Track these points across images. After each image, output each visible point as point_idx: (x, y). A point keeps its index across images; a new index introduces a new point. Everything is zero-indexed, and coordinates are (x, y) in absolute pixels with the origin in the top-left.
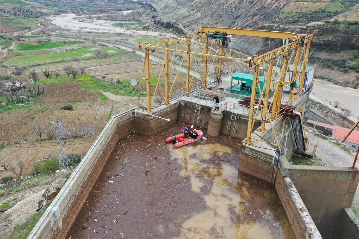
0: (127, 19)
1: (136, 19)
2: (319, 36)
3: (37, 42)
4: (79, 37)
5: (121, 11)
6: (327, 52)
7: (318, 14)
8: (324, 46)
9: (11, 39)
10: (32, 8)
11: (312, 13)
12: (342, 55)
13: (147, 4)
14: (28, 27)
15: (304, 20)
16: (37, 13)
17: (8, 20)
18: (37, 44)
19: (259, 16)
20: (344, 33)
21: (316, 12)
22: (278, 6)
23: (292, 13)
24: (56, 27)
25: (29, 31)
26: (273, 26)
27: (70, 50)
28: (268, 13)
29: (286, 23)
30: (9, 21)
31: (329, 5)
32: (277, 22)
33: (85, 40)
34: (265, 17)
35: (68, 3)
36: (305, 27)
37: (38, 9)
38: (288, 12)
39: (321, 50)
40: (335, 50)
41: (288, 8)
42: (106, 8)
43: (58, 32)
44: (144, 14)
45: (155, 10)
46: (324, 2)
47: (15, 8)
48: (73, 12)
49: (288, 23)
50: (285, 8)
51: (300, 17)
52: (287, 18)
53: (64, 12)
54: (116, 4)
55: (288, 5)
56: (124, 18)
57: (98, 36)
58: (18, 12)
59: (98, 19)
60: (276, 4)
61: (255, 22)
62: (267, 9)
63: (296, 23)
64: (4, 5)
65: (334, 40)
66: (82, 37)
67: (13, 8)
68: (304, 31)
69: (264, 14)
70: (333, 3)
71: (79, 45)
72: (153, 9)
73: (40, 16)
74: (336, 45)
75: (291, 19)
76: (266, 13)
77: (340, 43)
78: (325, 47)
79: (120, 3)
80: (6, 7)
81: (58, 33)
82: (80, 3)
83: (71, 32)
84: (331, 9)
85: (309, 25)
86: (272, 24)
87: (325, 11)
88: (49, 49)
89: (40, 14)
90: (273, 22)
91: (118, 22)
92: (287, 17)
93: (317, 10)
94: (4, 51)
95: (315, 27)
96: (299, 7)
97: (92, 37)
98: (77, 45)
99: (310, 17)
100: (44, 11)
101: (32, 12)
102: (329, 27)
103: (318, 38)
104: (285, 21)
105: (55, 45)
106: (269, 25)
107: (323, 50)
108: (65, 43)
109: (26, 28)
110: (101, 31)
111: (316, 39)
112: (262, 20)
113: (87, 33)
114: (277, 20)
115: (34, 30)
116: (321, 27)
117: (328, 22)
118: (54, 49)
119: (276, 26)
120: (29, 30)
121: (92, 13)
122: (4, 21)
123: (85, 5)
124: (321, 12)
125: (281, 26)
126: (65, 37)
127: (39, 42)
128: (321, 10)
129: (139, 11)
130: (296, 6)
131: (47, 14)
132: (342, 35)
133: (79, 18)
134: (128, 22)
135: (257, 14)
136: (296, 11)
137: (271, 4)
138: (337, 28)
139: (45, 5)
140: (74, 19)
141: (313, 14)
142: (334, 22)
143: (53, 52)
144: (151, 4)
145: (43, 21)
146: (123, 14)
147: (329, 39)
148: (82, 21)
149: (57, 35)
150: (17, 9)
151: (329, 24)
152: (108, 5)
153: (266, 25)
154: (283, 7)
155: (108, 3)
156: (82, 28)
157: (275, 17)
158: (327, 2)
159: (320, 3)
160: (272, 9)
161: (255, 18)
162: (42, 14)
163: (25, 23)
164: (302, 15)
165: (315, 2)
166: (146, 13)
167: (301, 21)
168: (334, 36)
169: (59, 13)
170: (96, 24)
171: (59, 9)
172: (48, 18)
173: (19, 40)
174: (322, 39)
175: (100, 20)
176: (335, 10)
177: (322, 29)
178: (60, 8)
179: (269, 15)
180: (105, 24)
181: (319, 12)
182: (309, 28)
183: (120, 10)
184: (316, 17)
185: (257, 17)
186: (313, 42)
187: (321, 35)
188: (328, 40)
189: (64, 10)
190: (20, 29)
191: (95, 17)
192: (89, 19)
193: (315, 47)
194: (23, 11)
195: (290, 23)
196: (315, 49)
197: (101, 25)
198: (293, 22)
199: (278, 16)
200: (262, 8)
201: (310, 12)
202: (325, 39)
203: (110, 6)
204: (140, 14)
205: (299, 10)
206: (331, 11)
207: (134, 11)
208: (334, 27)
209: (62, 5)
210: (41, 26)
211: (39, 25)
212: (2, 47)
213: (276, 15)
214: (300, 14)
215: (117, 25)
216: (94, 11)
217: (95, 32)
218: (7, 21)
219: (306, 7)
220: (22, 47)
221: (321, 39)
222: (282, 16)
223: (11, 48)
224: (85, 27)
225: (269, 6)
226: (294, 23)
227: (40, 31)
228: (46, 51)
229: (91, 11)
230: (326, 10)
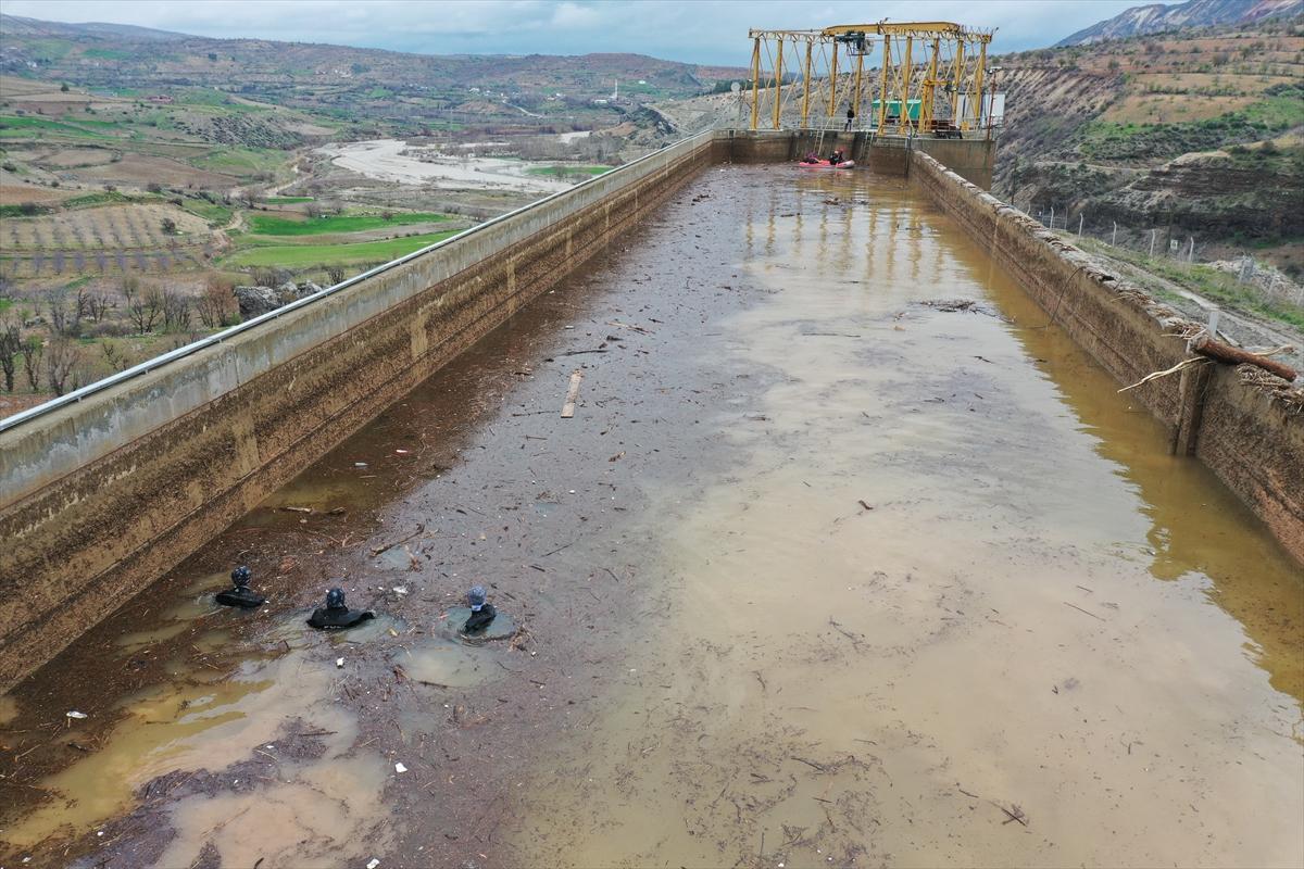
0: (577, 156)
1: (605, 156)
2: (1211, 194)
3: (304, 214)
4: (427, 203)
5: (554, 133)
6: (1238, 244)
7: (1219, 131)
8: (1229, 226)
9: (229, 204)
10: (269, 121)
11: (1197, 129)
12: (1286, 254)
13: (643, 109)
14: (268, 175)
15: (1171, 149)
16: (285, 135)
17: (205, 153)
18: (306, 219)
19: (1022, 140)
20: (1292, 185)
21: (1211, 126)
22: (1088, 108)
23: (1130, 126)
24: (353, 175)
25: (270, 187)
26: (1063, 167)
27: (408, 236)
28: (1050, 130)
29: (1108, 159)
30: (210, 155)
31: (1261, 104)
32: (1077, 156)
33: (449, 212)
34: (1040, 142)
35: (379, 108)
36: (1165, 169)
37: (288, 123)
38: (1118, 125)
39: (1219, 239)
40: (1263, 238)
41: (1117, 113)
42: (502, 123)
43: (360, 190)
44: (632, 142)
45: (669, 130)
46: (1243, 94)
47: (220, 120)
48: (398, 136)
49: (1113, 158)
50: (1105, 115)
51: (1157, 141)
52: (1111, 144)
53: (367, 133)
54: (536, 112)
55: (1119, 103)
56: (565, 154)
57: (486, 202)
58: (228, 132)
59: (481, 156)
60: (1082, 102)
61: (1008, 160)
62: (1049, 120)
63: (1142, 158)
64: (186, 110)
65: (1261, 206)
66: (436, 205)
67: (213, 119)
68: (1162, 179)
69: (1038, 134)
70: (1273, 98)
71: (432, 223)
72: (661, 127)
73: (293, 147)
74: (1266, 224)
75: (1124, 146)
76: (1045, 130)
77: (1282, 215)
78: (1232, 229)
79: (548, 107)
80: (194, 115)
81: (363, 194)
82: (417, 107)
83: (402, 188)
84: (1265, 116)
85: (1180, 160)
86: (1061, 163)
87: (1245, 124)
88: (342, 234)
89: (293, 140)
90: (1063, 157)
91: (548, 164)
92: (1111, 139)
93: (1217, 119)
94: (217, 232)
95: (1197, 166)
96: (1155, 109)
97: (467, 203)
98: (425, 224)
99: (1191, 141)
100: (307, 129)
101: (268, 134)
102: (1243, 165)
103: (1207, 202)
104: (1104, 151)
105: (358, 222)
106: (1052, 164)
107: (1224, 238)
108: (388, 217)
109: (261, 179)
110: (495, 187)
111: (1202, 203)
112: (1029, 152)
113: (452, 194)
114: (1077, 149)
115: (284, 183)
116: (1220, 166)
117: (1242, 151)
118: (356, 234)
119: (1076, 168)
120: (268, 185)
121: (459, 138)
122: (194, 155)
123: (434, 114)
124: (1229, 125)
125: (1089, 166)
126: (385, 205)
127: (311, 214)
128: (1228, 119)
129: (615, 131)
130: (1145, 106)
131: (317, 141)
132: (1286, 191)
133: (418, 151)
134: (577, 165)
135: (1016, 136)
136: (1142, 123)
137: (1064, 103)
138: (1272, 169)
139: (307, 111)
140: (404, 153)
141: (1200, 131)
142: (1262, 152)
143: (357, 241)
144: (656, 110)
145: (308, 159)
146: (562, 141)
147: (1245, 204)
148: (430, 162)
149: (357, 197)
150: (225, 121)
151: (1244, 156)
152: (510, 116)
153: (1040, 164)
154: (1103, 110)
155: (509, 108)
156: (434, 179)
157: (1073, 141)
158: (1252, 94)
159: (1228, 99)
160: (1065, 116)
161: (1007, 148)
162: (301, 141)
163: (255, 164)
164: (1164, 135)
165: (1210, 96)
166: (637, 138)
167: (1158, 151)
168: (1259, 194)
169: (353, 136)
170: (477, 170)
171: (353, 126)
172: (319, 151)
173: (252, 207)
174: (1221, 206)
175: (489, 157)
176: (1279, 119)
177: (1221, 171)
178: (355, 122)
179: (1055, 136)
180: (506, 171)
181: (1221, 126)
182: (1179, 170)
183: (551, 131)
184: (1213, 142)
185: (1014, 144)
186: (1193, 214)
187: (1220, 192)
188: (1241, 206)
189: (369, 129)
190: (242, 181)
191: (470, 151)
192: (452, 154)
193: (1198, 230)
194: (245, 129)
195: (1121, 158)
196: (1197, 234)
197: (493, 171)
198: (1132, 157)
199: (1082, 138)
200: (1033, 115)
201: (1191, 126)
202: (1231, 203)
203: (515, 116)
204: (619, 143)
205: (1154, 120)
206: (1265, 122)
207: (597, 133)
208: (1260, 167)
209: (360, 114)
210: (303, 173)
211: (295, 169)
212: (210, 222)
213: (1077, 136)
214: (1157, 131)
215: (545, 171)
216: (465, 132)
217: (477, 191)
218: (203, 157)
219: (1179, 111)
220: (264, 227)
221: (1217, 204)
222: (1096, 138)
223: (235, 225)
224: (443, 178)
225: (1055, 110)
226: (1137, 157)
227: (305, 187)
228: (335, 237)
229: (454, 133)
230: (1246, 119)
